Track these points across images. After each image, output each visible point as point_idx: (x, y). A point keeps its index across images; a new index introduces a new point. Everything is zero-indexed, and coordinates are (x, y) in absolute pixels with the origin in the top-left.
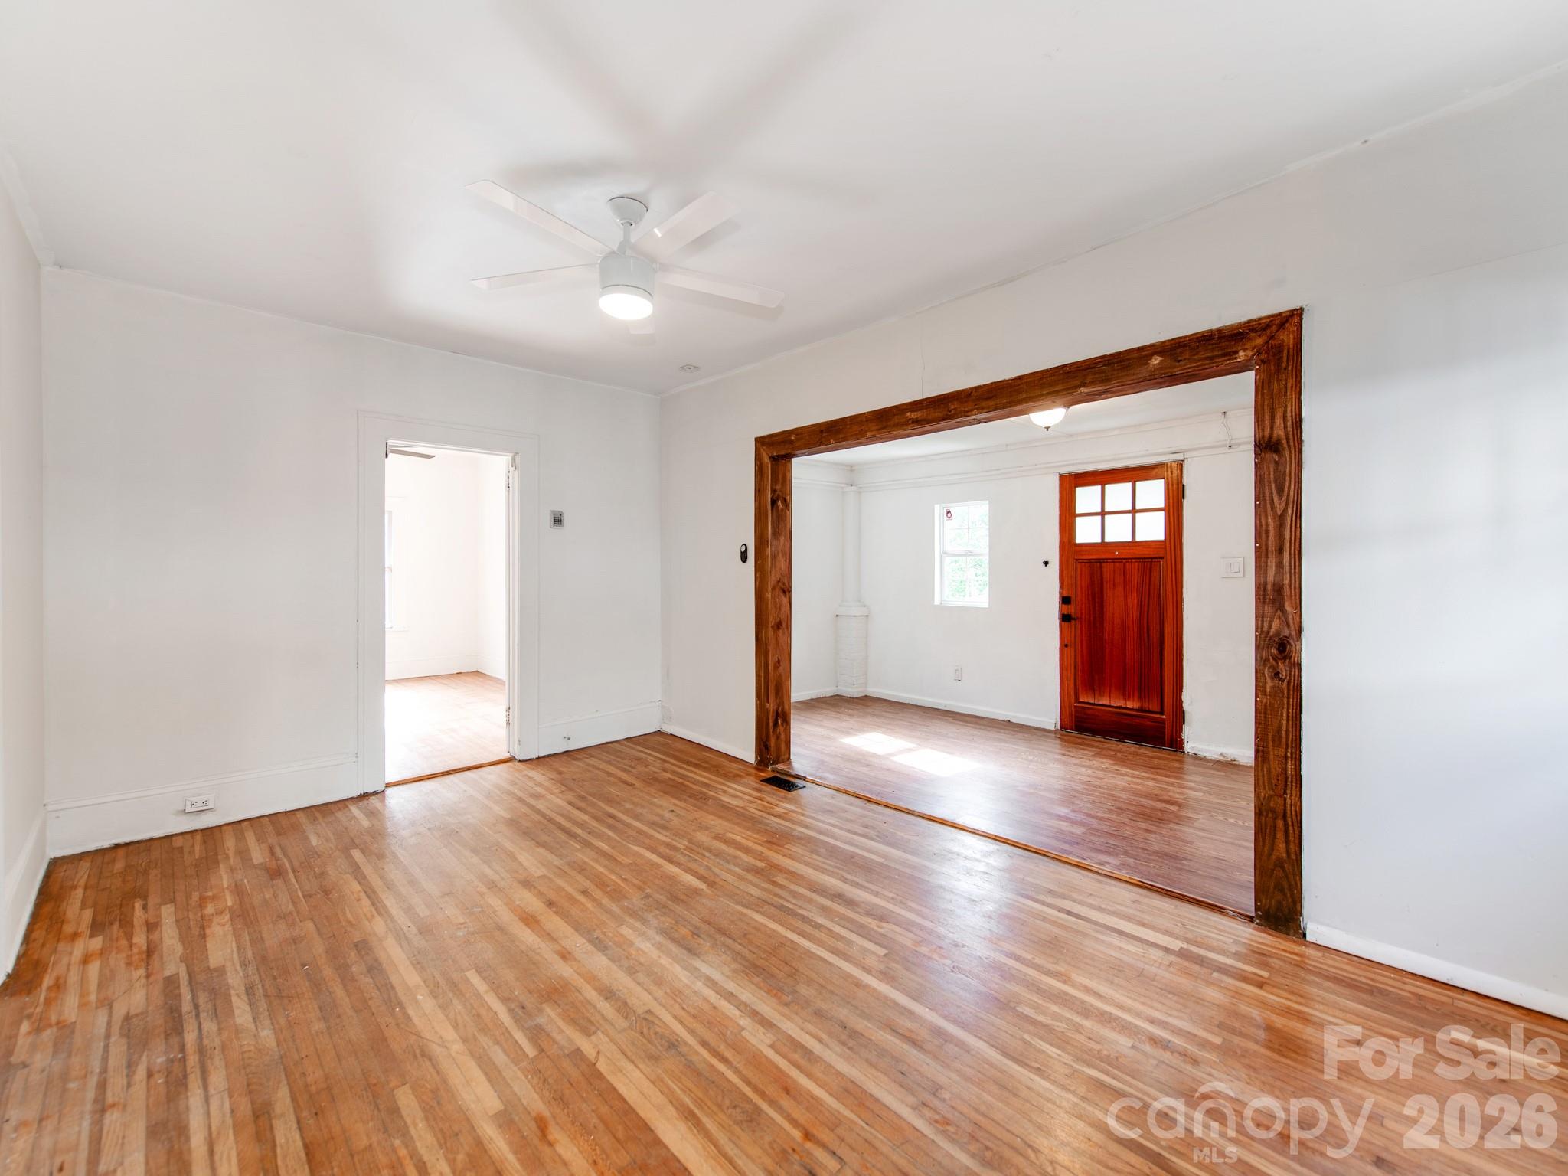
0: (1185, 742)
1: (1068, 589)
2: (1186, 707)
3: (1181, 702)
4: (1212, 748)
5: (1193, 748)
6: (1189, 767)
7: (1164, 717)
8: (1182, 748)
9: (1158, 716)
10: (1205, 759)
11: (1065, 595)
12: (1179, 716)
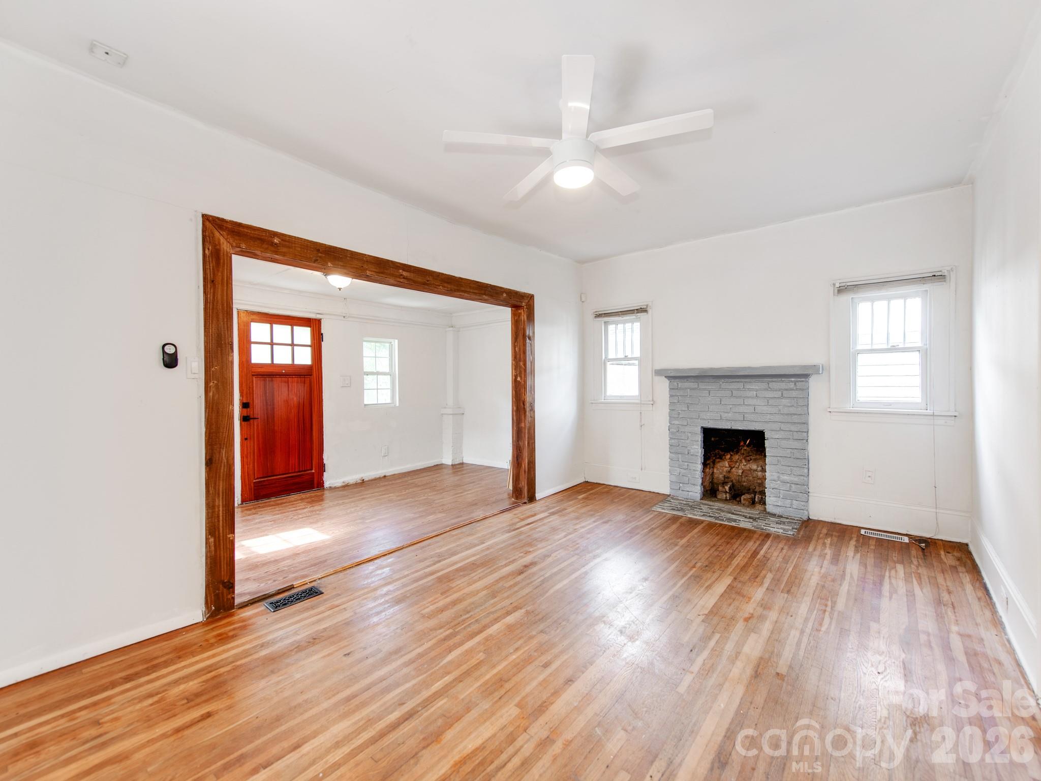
0: (325, 482)
1: (247, 397)
2: (325, 462)
3: (323, 459)
4: (338, 481)
5: (330, 484)
6: (327, 494)
7: (313, 471)
8: (323, 486)
9: (310, 471)
10: (335, 488)
11: (245, 401)
12: (322, 468)
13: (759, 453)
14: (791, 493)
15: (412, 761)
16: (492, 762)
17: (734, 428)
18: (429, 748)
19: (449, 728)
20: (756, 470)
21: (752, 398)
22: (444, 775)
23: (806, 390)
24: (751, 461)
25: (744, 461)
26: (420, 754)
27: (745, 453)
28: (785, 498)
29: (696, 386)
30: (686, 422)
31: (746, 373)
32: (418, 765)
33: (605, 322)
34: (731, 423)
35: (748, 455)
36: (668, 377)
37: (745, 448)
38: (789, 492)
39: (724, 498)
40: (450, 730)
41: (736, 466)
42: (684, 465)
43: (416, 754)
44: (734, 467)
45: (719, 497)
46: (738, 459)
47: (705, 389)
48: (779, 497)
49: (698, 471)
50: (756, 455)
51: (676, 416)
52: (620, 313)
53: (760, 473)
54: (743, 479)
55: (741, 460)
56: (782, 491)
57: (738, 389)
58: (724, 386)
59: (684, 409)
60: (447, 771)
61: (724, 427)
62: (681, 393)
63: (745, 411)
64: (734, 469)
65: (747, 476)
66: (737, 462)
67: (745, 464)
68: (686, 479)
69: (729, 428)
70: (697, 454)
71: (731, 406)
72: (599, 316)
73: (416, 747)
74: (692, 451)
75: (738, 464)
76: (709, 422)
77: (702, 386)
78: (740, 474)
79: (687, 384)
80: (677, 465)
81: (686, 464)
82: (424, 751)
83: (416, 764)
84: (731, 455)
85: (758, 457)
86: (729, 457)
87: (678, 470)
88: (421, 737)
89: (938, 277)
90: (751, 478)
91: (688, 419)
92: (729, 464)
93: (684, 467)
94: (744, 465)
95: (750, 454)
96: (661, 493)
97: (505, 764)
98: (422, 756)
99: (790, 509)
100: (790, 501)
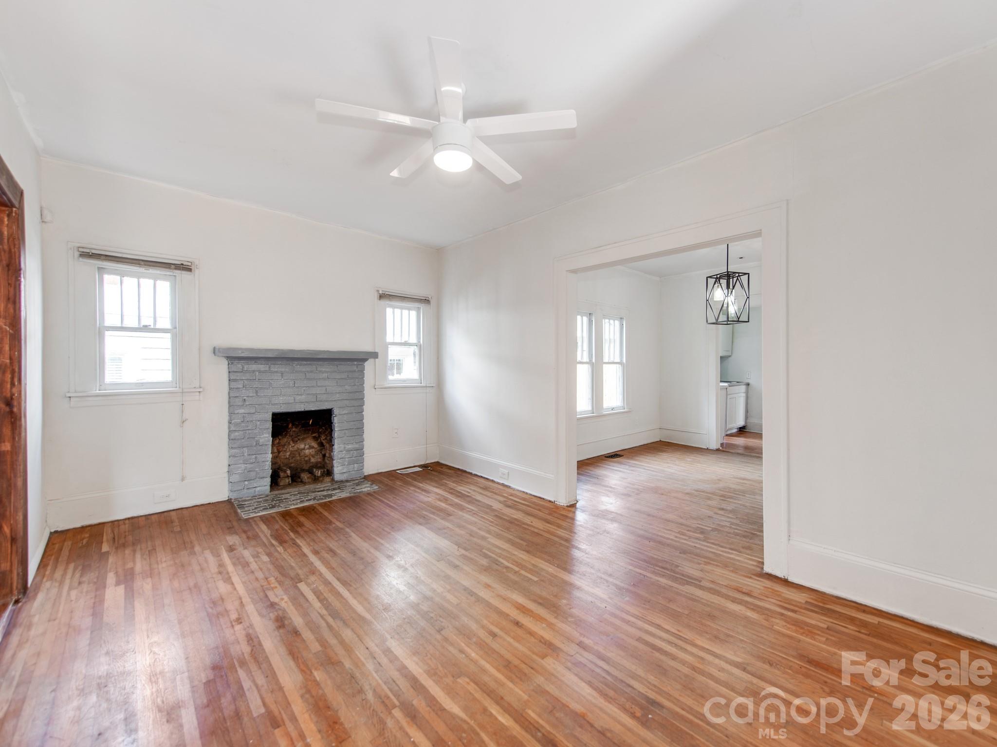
13: (307, 432)
14: (354, 458)
15: (609, 735)
16: (604, 677)
17: (307, 409)
18: (591, 722)
19: (568, 707)
20: (304, 449)
21: (324, 379)
22: (619, 709)
23: (362, 371)
24: (299, 441)
25: (291, 443)
26: (600, 729)
27: (294, 435)
28: (349, 464)
29: (267, 369)
30: (254, 409)
31: (325, 357)
32: (612, 729)
33: (99, 268)
34: (305, 404)
35: (296, 436)
36: (228, 358)
37: (294, 429)
38: (352, 459)
39: (287, 483)
40: (570, 706)
41: (284, 449)
42: (250, 459)
43: (599, 732)
44: (282, 451)
45: (281, 484)
46: (287, 441)
47: (276, 372)
48: (344, 465)
49: (267, 461)
50: (304, 434)
51: (240, 404)
52: (143, 263)
53: (308, 450)
54: (291, 461)
55: (289, 443)
56: (347, 459)
57: (311, 372)
58: (298, 368)
59: (251, 395)
60: (616, 707)
61: (297, 410)
62: (248, 376)
63: (318, 393)
64: (282, 453)
65: (294, 457)
66: (285, 445)
67: (294, 445)
68: (253, 474)
69: (303, 410)
70: (267, 443)
71: (304, 388)
72: (88, 255)
73: (590, 732)
74: (261, 441)
75: (286, 447)
76: (281, 406)
77: (274, 368)
78: (288, 457)
79: (254, 367)
80: (241, 462)
81: (254, 456)
82: (596, 726)
83: (610, 731)
84: (280, 439)
85: (305, 436)
86: (278, 441)
87: (243, 466)
88: (579, 729)
89: (426, 301)
90: (298, 458)
91: (257, 406)
92: (277, 449)
93: (252, 460)
94: (292, 447)
95: (299, 435)
96: (214, 502)
97: (605, 670)
98: (602, 727)
99: (353, 472)
100: (352, 465)
